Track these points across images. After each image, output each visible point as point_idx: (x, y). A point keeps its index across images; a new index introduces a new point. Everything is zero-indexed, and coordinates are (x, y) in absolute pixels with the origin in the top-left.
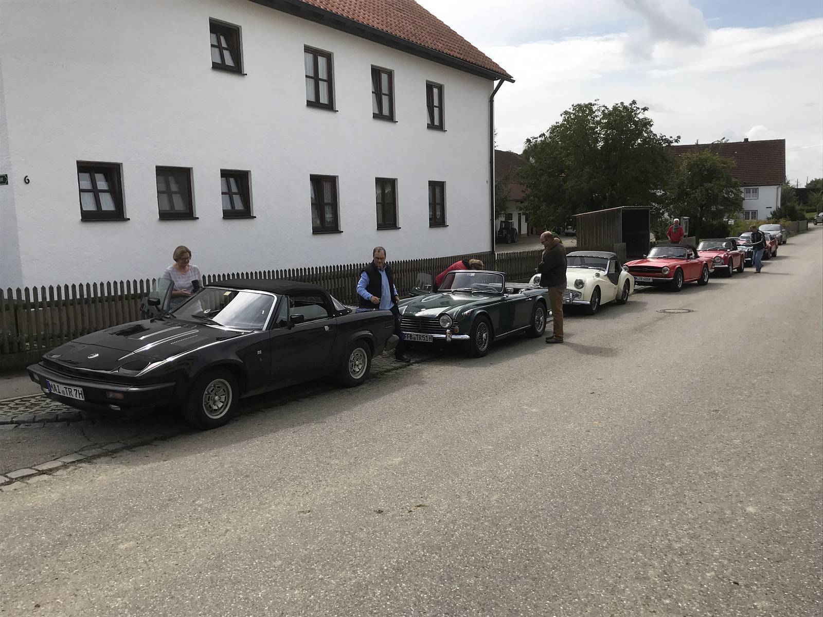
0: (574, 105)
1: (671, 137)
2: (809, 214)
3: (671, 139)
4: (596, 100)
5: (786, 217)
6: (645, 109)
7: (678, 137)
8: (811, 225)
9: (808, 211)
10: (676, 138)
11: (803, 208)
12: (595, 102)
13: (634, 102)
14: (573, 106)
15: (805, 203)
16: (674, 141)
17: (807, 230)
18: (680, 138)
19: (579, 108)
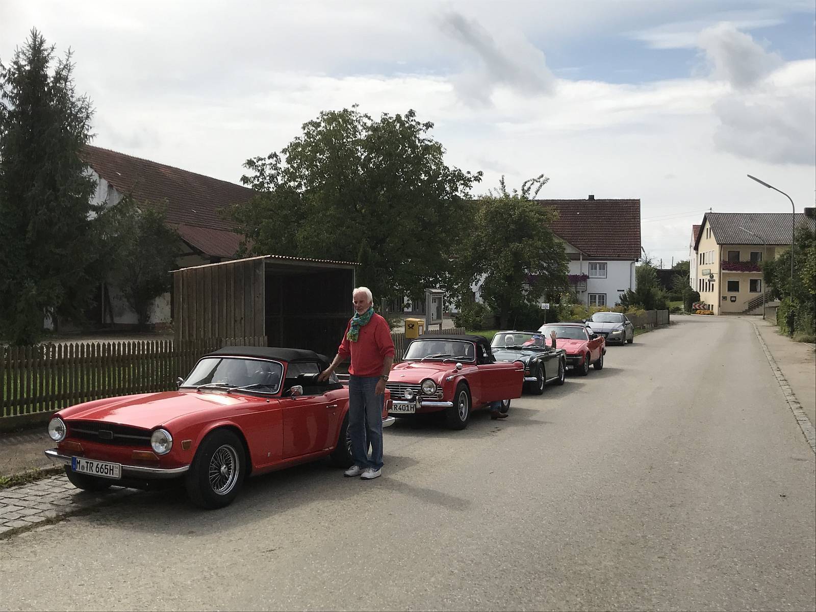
0: (324, 113)
1: (469, 173)
2: (674, 303)
3: (469, 176)
4: (354, 106)
5: (639, 304)
6: (429, 125)
7: (479, 172)
8: (673, 317)
9: (673, 299)
10: (476, 175)
11: (666, 295)
12: (353, 109)
13: (411, 113)
14: (322, 113)
15: (669, 289)
16: (472, 179)
17: (668, 323)
18: (481, 175)
19: (332, 118)
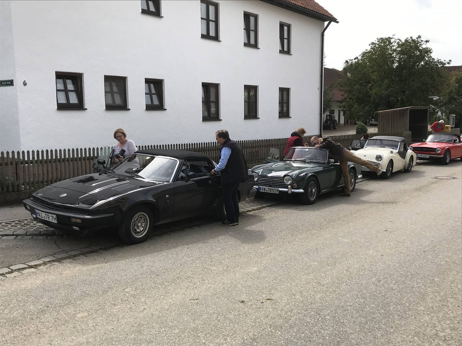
0: (379, 39)
1: (445, 61)
4: (393, 35)
6: (427, 41)
7: (449, 60)
10: (448, 62)
12: (393, 37)
13: (420, 37)
14: (377, 39)
18: (451, 61)
19: (382, 40)
